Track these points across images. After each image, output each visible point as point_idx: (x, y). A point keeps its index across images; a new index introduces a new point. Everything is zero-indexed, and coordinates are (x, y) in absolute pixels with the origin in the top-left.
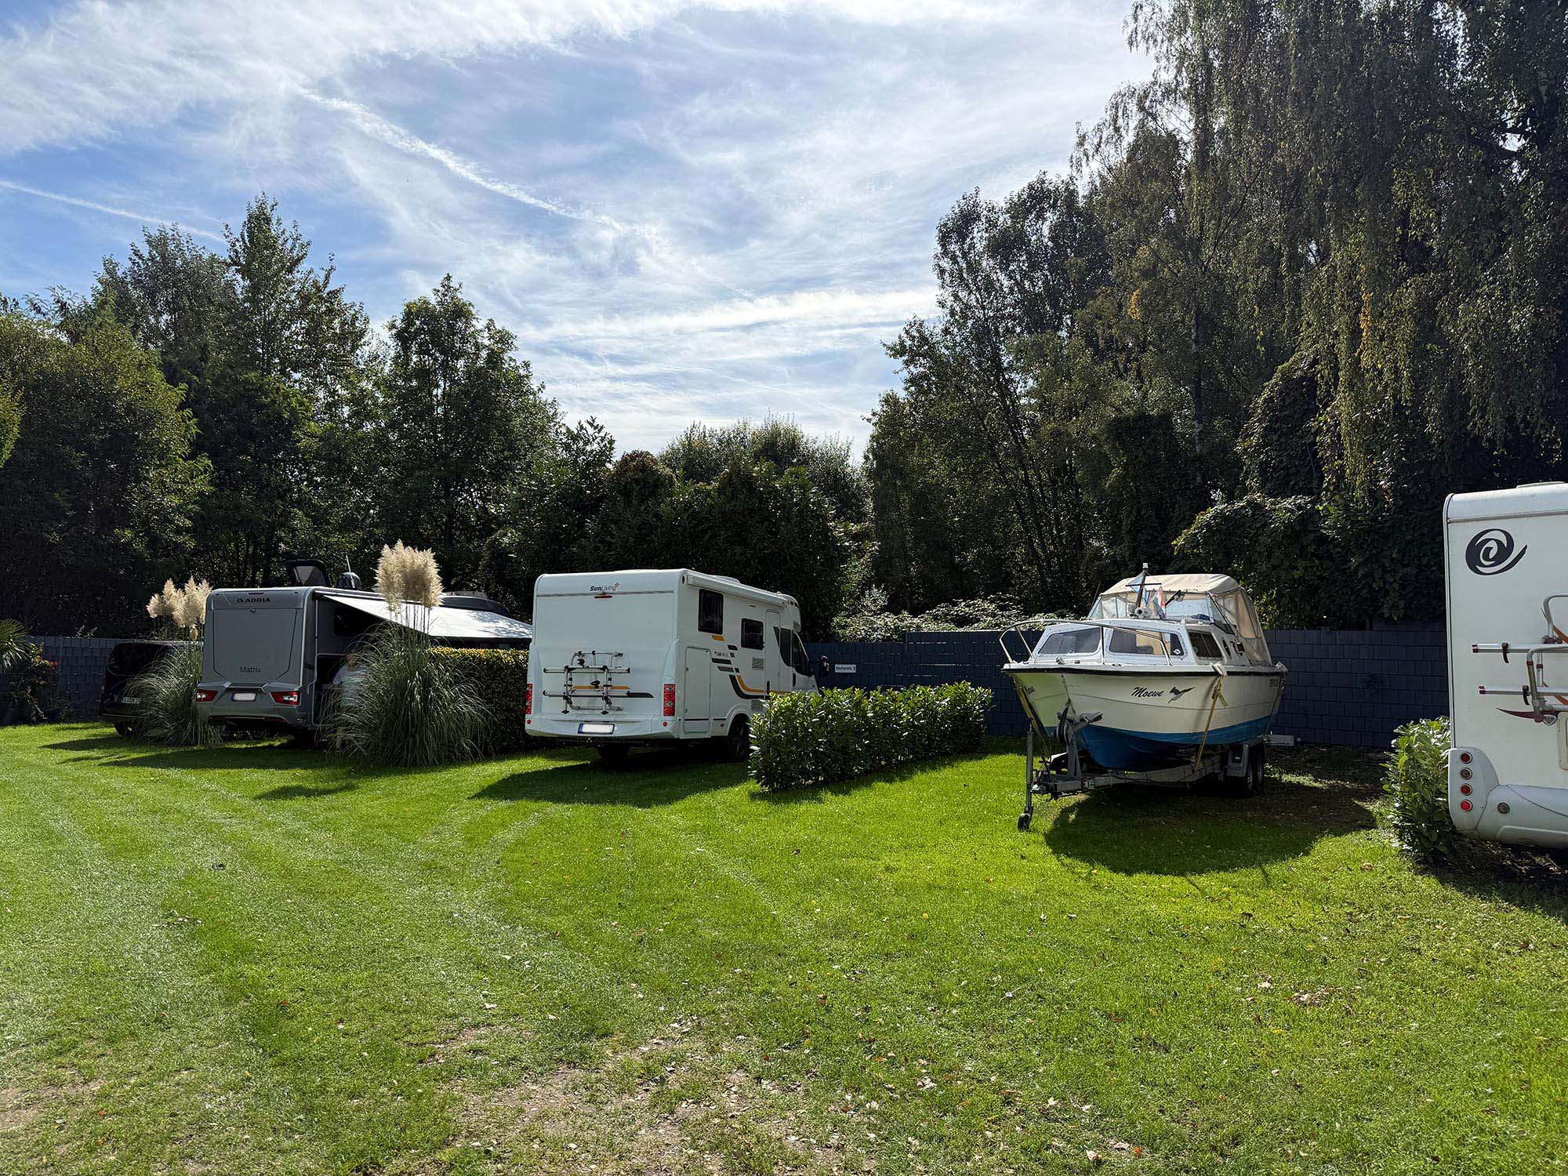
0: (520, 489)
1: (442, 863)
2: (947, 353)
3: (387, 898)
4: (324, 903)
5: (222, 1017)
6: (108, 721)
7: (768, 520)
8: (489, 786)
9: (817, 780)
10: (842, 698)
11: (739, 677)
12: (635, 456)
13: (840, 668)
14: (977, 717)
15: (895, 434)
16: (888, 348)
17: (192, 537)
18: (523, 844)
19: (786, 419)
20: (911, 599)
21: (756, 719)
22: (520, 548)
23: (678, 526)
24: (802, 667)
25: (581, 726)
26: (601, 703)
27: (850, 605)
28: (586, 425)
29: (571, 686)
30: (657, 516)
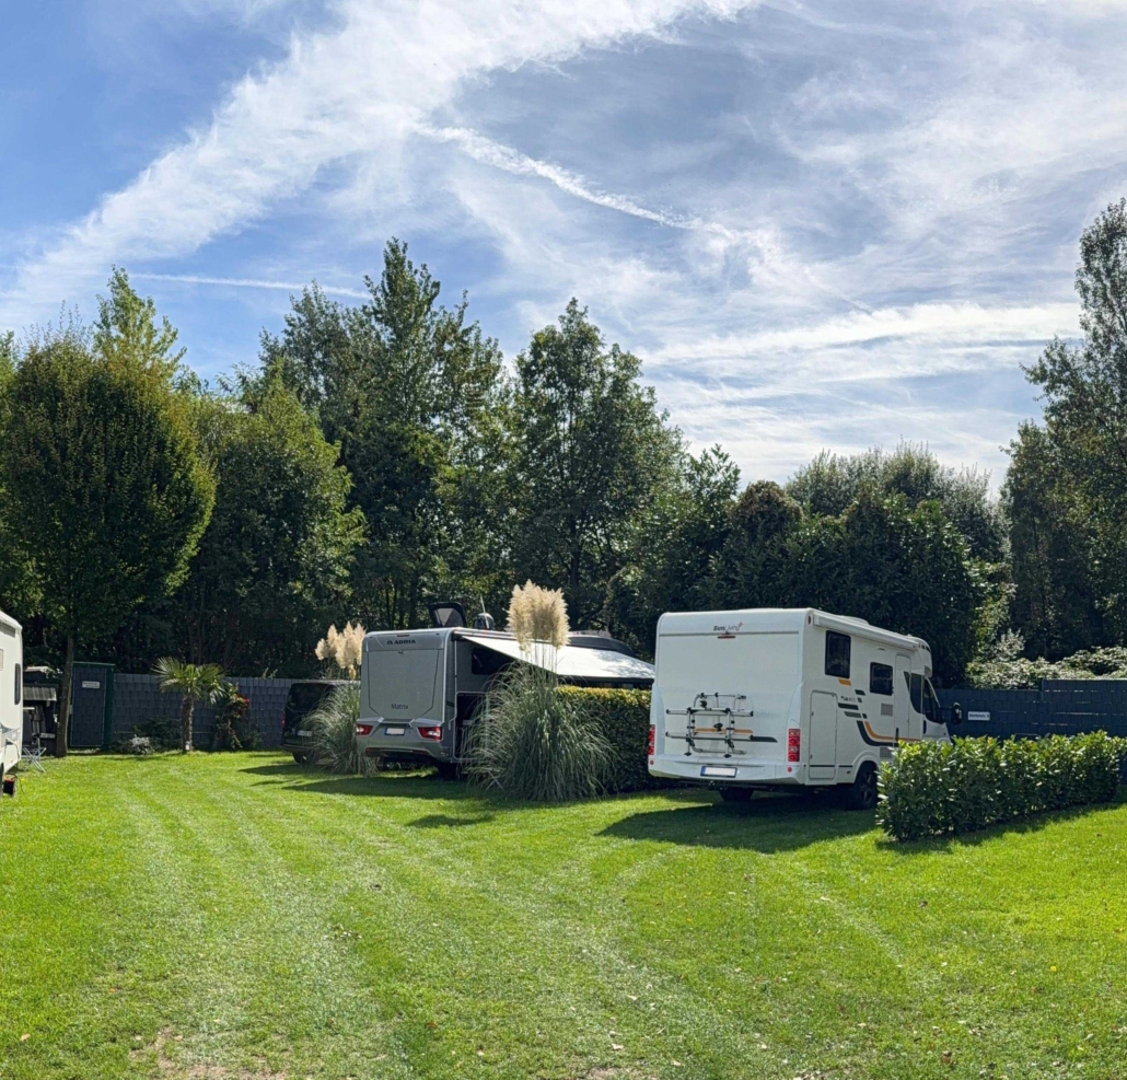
0: (644, 525)
1: (572, 898)
2: (1089, 380)
3: (521, 929)
4: (466, 929)
5: (378, 1029)
6: (288, 751)
7: (899, 558)
8: (614, 824)
9: (947, 830)
10: (975, 747)
11: (867, 723)
12: (759, 487)
13: (973, 716)
14: (1113, 766)
15: (1034, 468)
16: (1029, 372)
17: (349, 586)
18: (648, 884)
19: (919, 448)
20: (1049, 645)
21: (885, 768)
22: (643, 585)
23: (805, 562)
24: (934, 714)
25: (703, 768)
26: (723, 746)
27: (985, 650)
28: (711, 454)
29: (693, 728)
30: (783, 551)
